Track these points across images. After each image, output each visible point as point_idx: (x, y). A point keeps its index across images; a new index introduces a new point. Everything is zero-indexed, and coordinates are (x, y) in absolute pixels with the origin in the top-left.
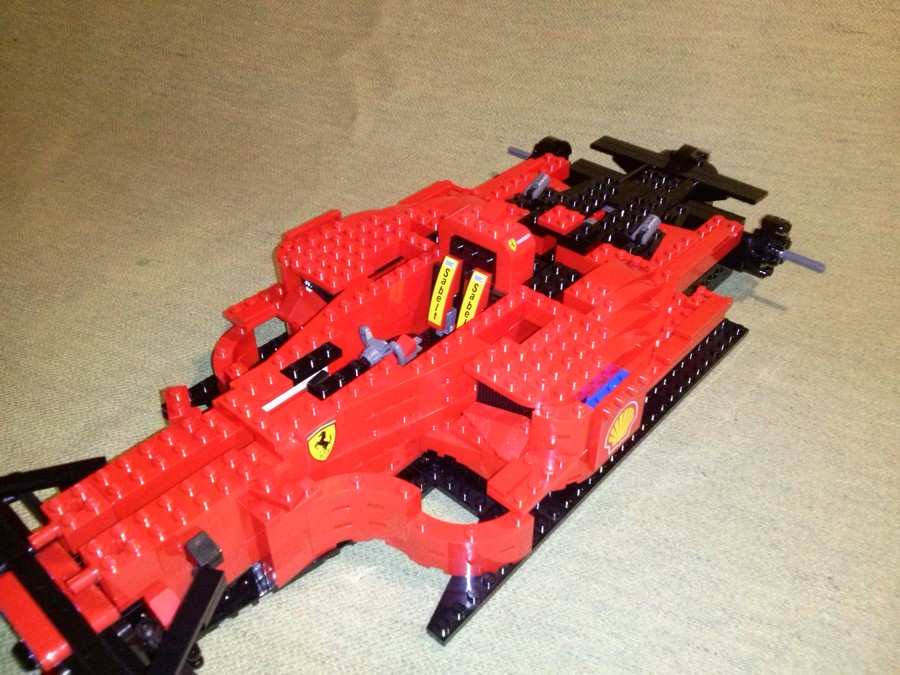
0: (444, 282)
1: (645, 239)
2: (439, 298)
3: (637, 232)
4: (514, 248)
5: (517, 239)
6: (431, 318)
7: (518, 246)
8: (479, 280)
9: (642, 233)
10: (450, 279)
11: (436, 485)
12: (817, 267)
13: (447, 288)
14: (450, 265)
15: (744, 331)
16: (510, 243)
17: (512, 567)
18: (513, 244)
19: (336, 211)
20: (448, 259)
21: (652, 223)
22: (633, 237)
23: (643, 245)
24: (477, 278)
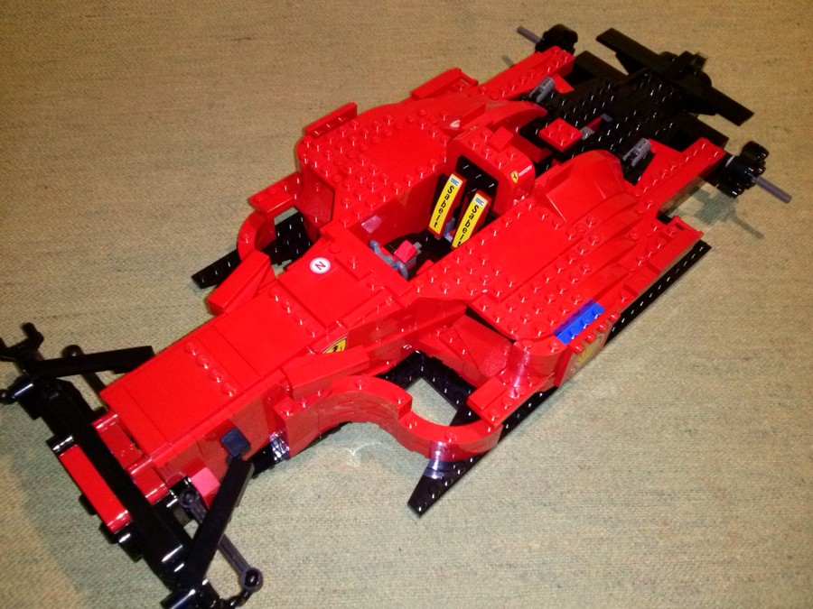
0: (447, 197)
1: (634, 163)
2: (441, 211)
3: (628, 154)
4: (515, 180)
5: (519, 172)
6: (432, 225)
7: (520, 178)
8: (479, 203)
9: (633, 156)
10: (453, 196)
11: (422, 375)
12: (784, 197)
13: (449, 203)
14: (455, 184)
15: (707, 248)
16: (513, 176)
17: (479, 457)
18: (515, 176)
19: (353, 104)
20: (453, 177)
21: (643, 147)
22: (625, 158)
23: (632, 167)
24: (478, 200)
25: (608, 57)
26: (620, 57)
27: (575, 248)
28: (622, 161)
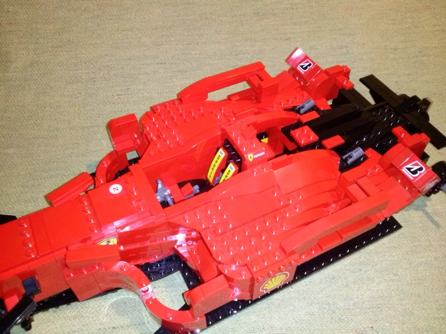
0: (216, 162)
1: (350, 161)
2: (213, 169)
3: (347, 156)
4: (251, 160)
5: (254, 155)
6: (208, 177)
7: (254, 159)
8: (231, 168)
9: (350, 157)
10: (219, 161)
11: (179, 269)
13: (217, 165)
14: (221, 154)
15: (399, 227)
16: (249, 156)
18: (250, 157)
20: (221, 150)
21: (357, 153)
22: (344, 157)
23: (347, 164)
24: (231, 167)
25: (364, 92)
26: (372, 93)
27: (282, 210)
28: (342, 159)
